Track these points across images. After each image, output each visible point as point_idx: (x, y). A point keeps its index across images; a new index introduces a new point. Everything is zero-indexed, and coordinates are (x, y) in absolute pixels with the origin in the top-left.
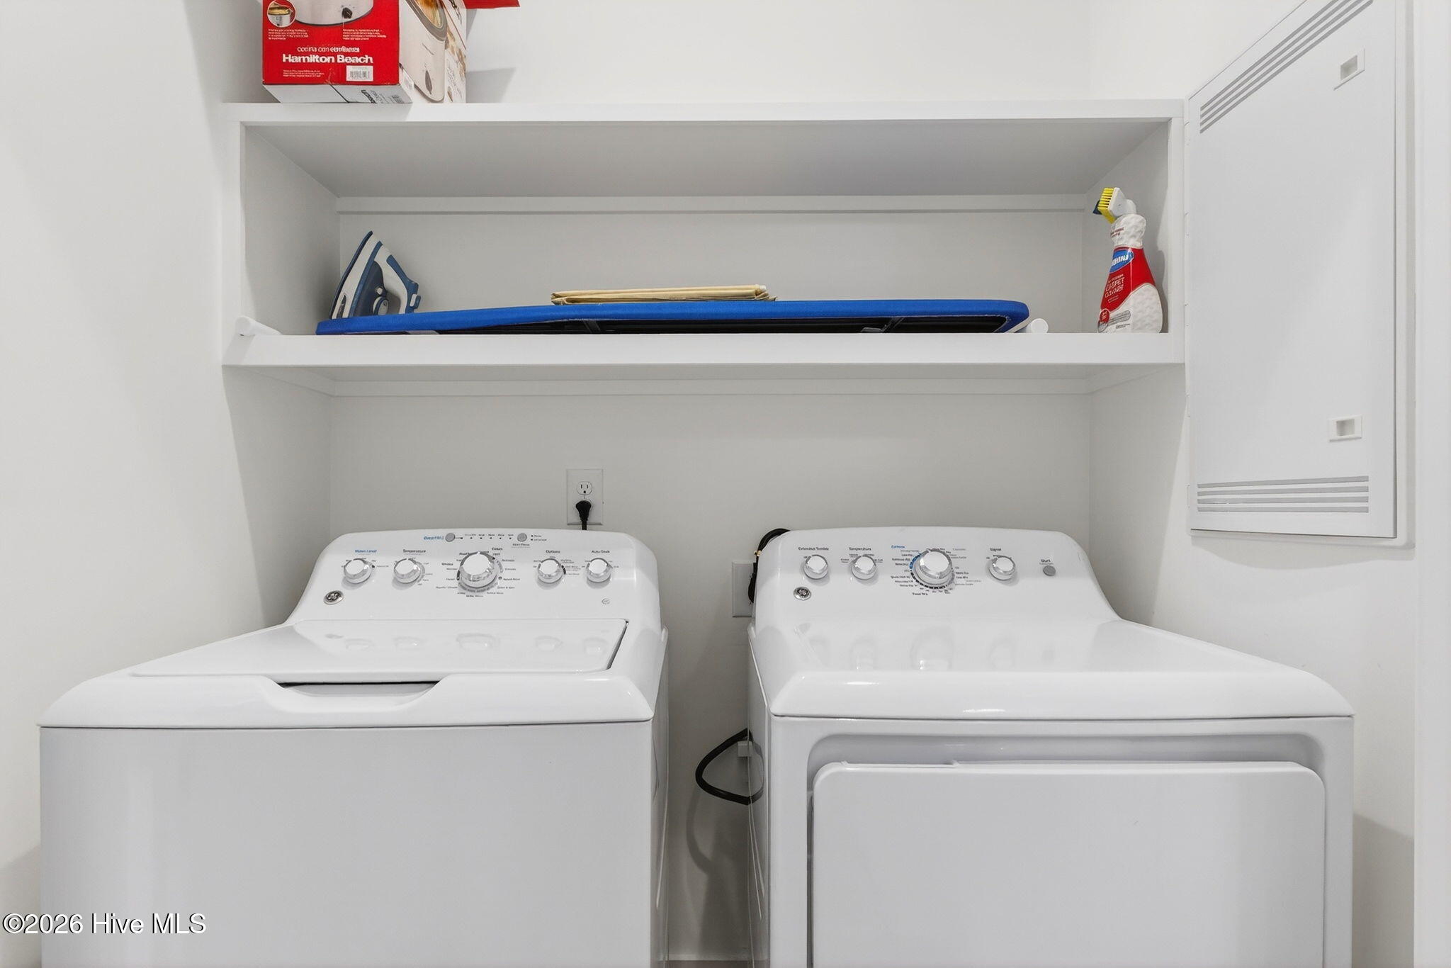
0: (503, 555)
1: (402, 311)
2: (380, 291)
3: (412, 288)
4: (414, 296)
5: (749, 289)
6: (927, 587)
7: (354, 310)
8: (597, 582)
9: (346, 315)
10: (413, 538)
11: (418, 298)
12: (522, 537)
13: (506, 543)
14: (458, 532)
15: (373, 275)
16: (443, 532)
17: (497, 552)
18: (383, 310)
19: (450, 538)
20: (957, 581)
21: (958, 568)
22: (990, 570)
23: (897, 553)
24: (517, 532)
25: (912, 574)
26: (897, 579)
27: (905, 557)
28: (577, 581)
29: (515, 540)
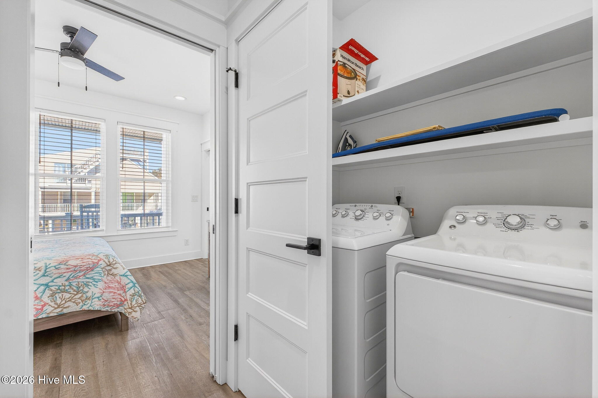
0: (366, 211)
1: (352, 148)
2: (348, 144)
3: (355, 142)
4: (355, 144)
5: (431, 127)
6: (511, 229)
7: (342, 151)
8: (388, 219)
9: (340, 151)
10: (347, 206)
11: (356, 144)
12: (372, 206)
13: (368, 207)
14: (357, 205)
15: (346, 140)
16: (354, 205)
17: (365, 210)
18: (349, 149)
19: (355, 206)
20: (526, 227)
21: (529, 222)
22: (546, 224)
23: (500, 215)
24: (370, 205)
25: (504, 223)
26: (495, 225)
27: (502, 217)
28: (382, 218)
29: (370, 207)
